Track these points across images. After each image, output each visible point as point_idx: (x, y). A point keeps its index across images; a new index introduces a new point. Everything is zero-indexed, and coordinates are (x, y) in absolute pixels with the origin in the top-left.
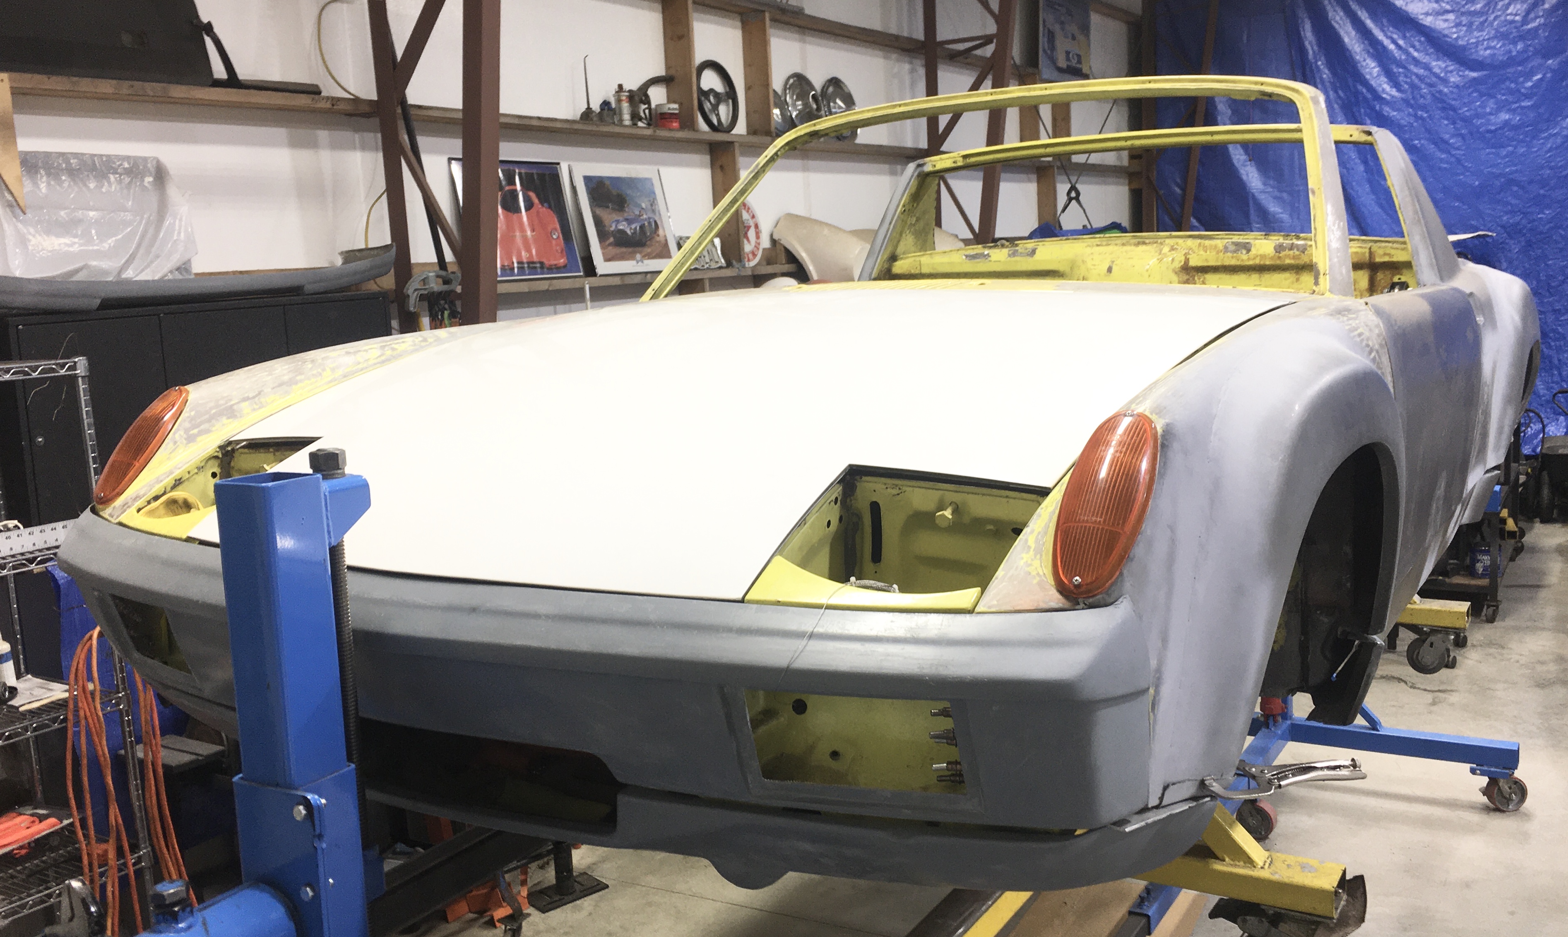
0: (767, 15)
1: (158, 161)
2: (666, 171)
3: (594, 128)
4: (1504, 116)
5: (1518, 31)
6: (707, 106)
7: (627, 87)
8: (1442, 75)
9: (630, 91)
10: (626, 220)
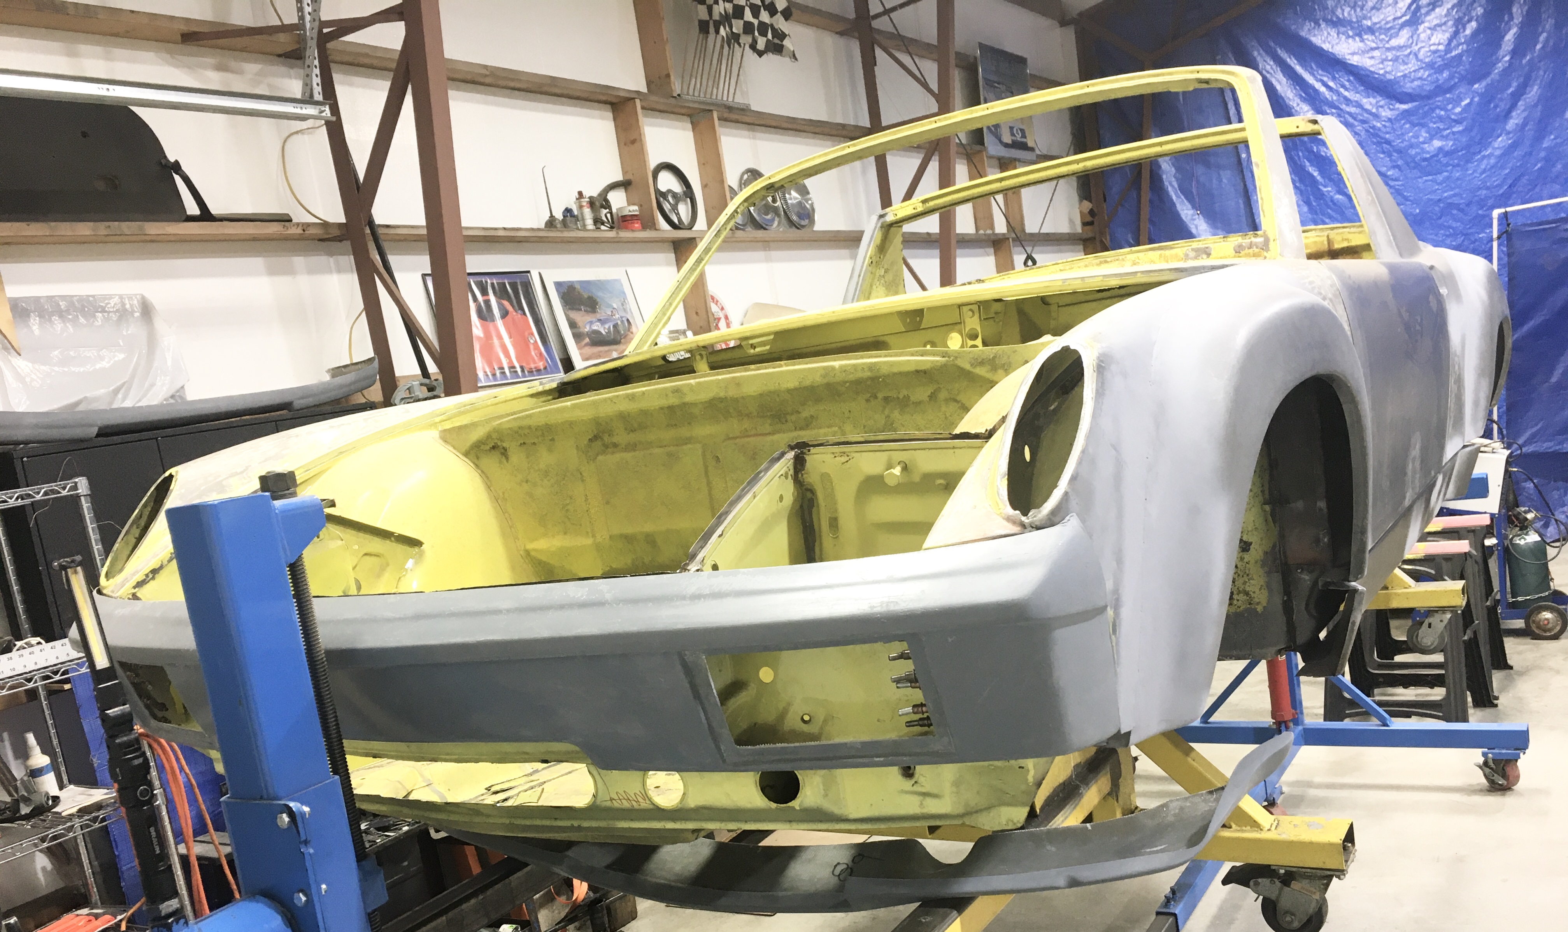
0: (715, 115)
1: (143, 297)
2: (633, 271)
3: (559, 234)
4: (1437, 143)
5: (1443, 60)
6: (667, 207)
7: (587, 194)
8: (1374, 110)
9: (590, 198)
10: (599, 320)
